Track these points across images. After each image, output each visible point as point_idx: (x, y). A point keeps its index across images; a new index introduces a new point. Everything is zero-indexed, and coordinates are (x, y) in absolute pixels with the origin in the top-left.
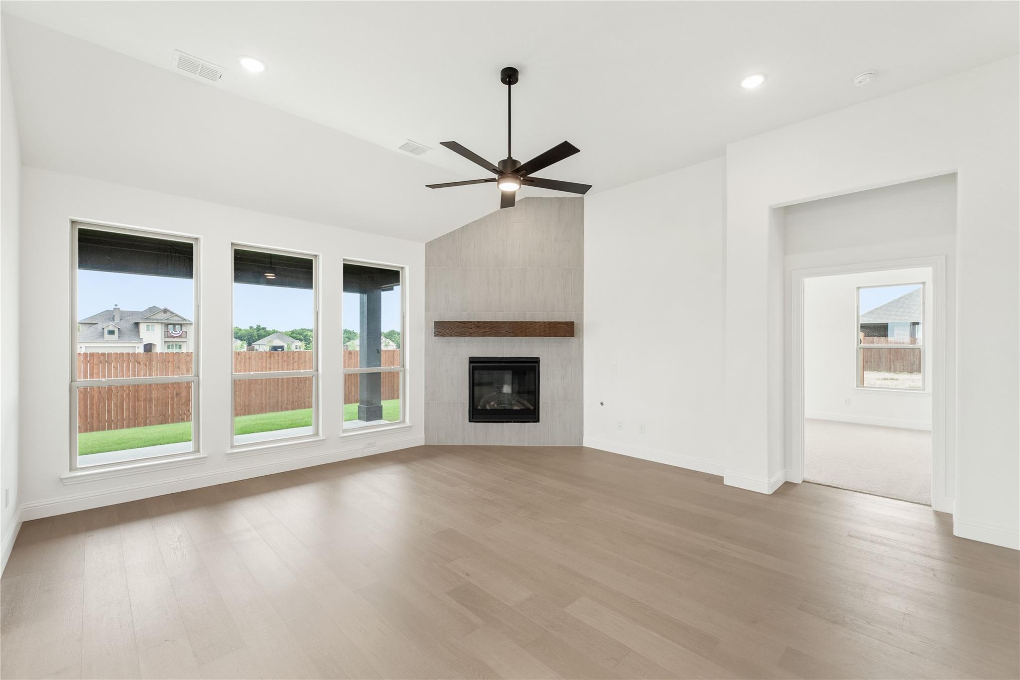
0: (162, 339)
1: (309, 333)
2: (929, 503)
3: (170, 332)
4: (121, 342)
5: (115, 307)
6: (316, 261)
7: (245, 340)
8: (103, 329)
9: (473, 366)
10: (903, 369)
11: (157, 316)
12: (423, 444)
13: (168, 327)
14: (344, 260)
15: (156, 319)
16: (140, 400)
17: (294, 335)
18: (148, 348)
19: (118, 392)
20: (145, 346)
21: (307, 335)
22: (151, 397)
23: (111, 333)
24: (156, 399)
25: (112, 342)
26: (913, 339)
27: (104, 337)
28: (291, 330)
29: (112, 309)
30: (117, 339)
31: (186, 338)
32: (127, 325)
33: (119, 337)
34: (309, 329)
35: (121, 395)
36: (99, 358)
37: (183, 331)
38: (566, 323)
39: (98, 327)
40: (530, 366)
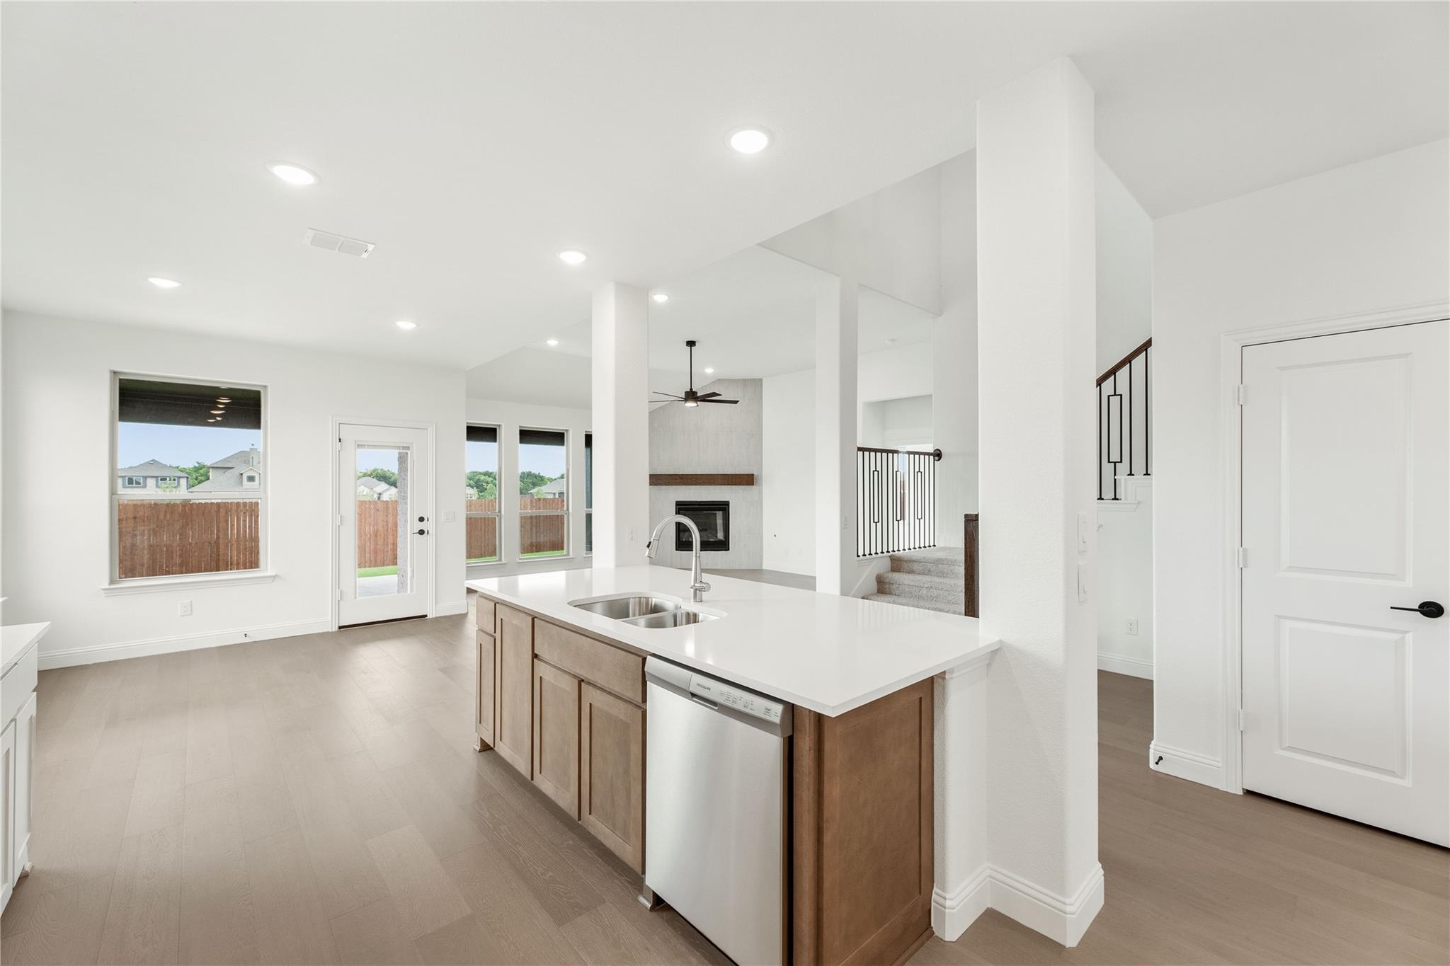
5: (252, 447)
8: (242, 474)
9: (678, 508)
23: (251, 479)
25: (252, 490)
27: (243, 485)
29: (249, 450)
30: (257, 487)
38: (748, 475)
39: (236, 472)
40: (724, 507)
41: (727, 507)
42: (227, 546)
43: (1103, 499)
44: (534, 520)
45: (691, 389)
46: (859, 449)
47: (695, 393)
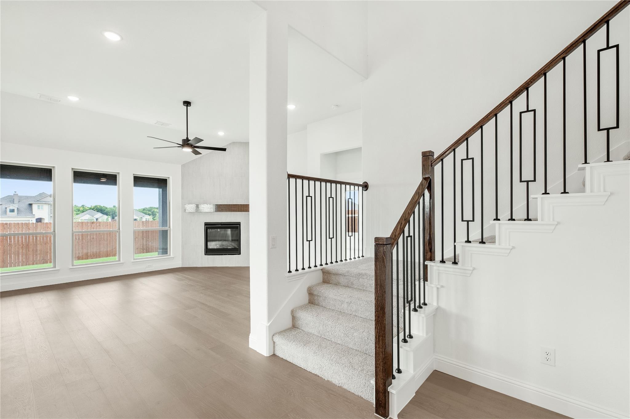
0: (49, 215)
1: (156, 210)
4: (19, 217)
5: (15, 193)
6: (118, 175)
7: (109, 215)
8: (6, 208)
9: (206, 227)
11: (45, 199)
12: (181, 266)
14: (134, 174)
15: (45, 202)
16: (30, 250)
17: (145, 211)
18: (39, 220)
19: (16, 246)
20: (37, 219)
21: (154, 211)
22: (37, 249)
23: (12, 211)
24: (40, 250)
25: (12, 217)
27: (6, 214)
28: (143, 208)
29: (13, 195)
30: (16, 215)
32: (23, 205)
33: (18, 213)
34: (156, 207)
35: (18, 248)
36: (4, 226)
39: (3, 207)
40: (236, 226)
41: (239, 226)
43: (514, 220)
44: (145, 234)
45: (187, 138)
46: (290, 176)
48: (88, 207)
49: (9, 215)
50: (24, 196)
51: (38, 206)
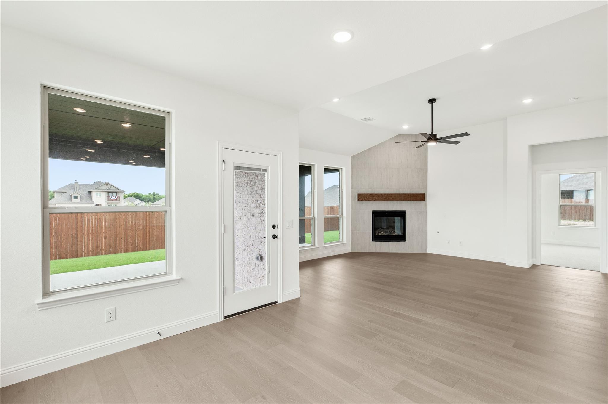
0: (105, 201)
2: (599, 271)
3: (110, 197)
4: (81, 203)
5: (75, 182)
6: (313, 167)
7: (146, 202)
8: (71, 195)
9: (374, 215)
10: (580, 218)
11: (102, 188)
12: (351, 252)
13: (108, 194)
15: (102, 189)
20: (95, 205)
23: (76, 197)
25: (77, 203)
26: (587, 201)
27: (71, 201)
29: (74, 183)
30: (79, 202)
31: (120, 201)
32: (84, 193)
33: (80, 200)
37: (117, 196)
38: (421, 194)
39: (68, 194)
40: (402, 215)
41: (405, 214)
42: (82, 237)
45: (432, 133)
47: (435, 135)
48: (127, 195)
49: (73, 202)
50: (82, 184)
51: (97, 193)
